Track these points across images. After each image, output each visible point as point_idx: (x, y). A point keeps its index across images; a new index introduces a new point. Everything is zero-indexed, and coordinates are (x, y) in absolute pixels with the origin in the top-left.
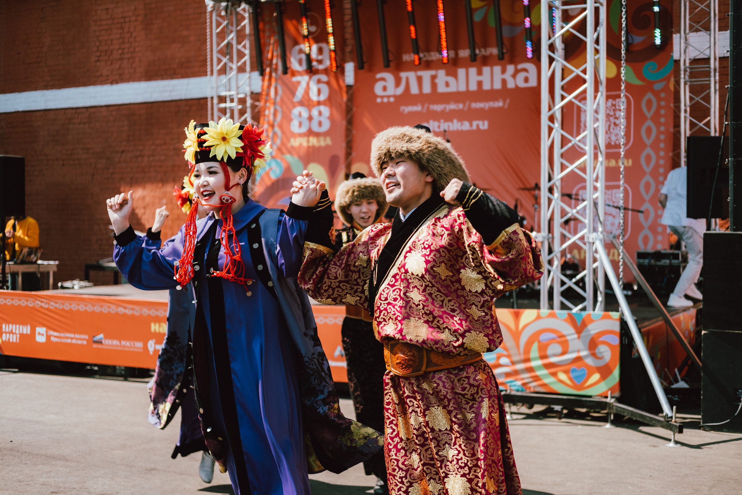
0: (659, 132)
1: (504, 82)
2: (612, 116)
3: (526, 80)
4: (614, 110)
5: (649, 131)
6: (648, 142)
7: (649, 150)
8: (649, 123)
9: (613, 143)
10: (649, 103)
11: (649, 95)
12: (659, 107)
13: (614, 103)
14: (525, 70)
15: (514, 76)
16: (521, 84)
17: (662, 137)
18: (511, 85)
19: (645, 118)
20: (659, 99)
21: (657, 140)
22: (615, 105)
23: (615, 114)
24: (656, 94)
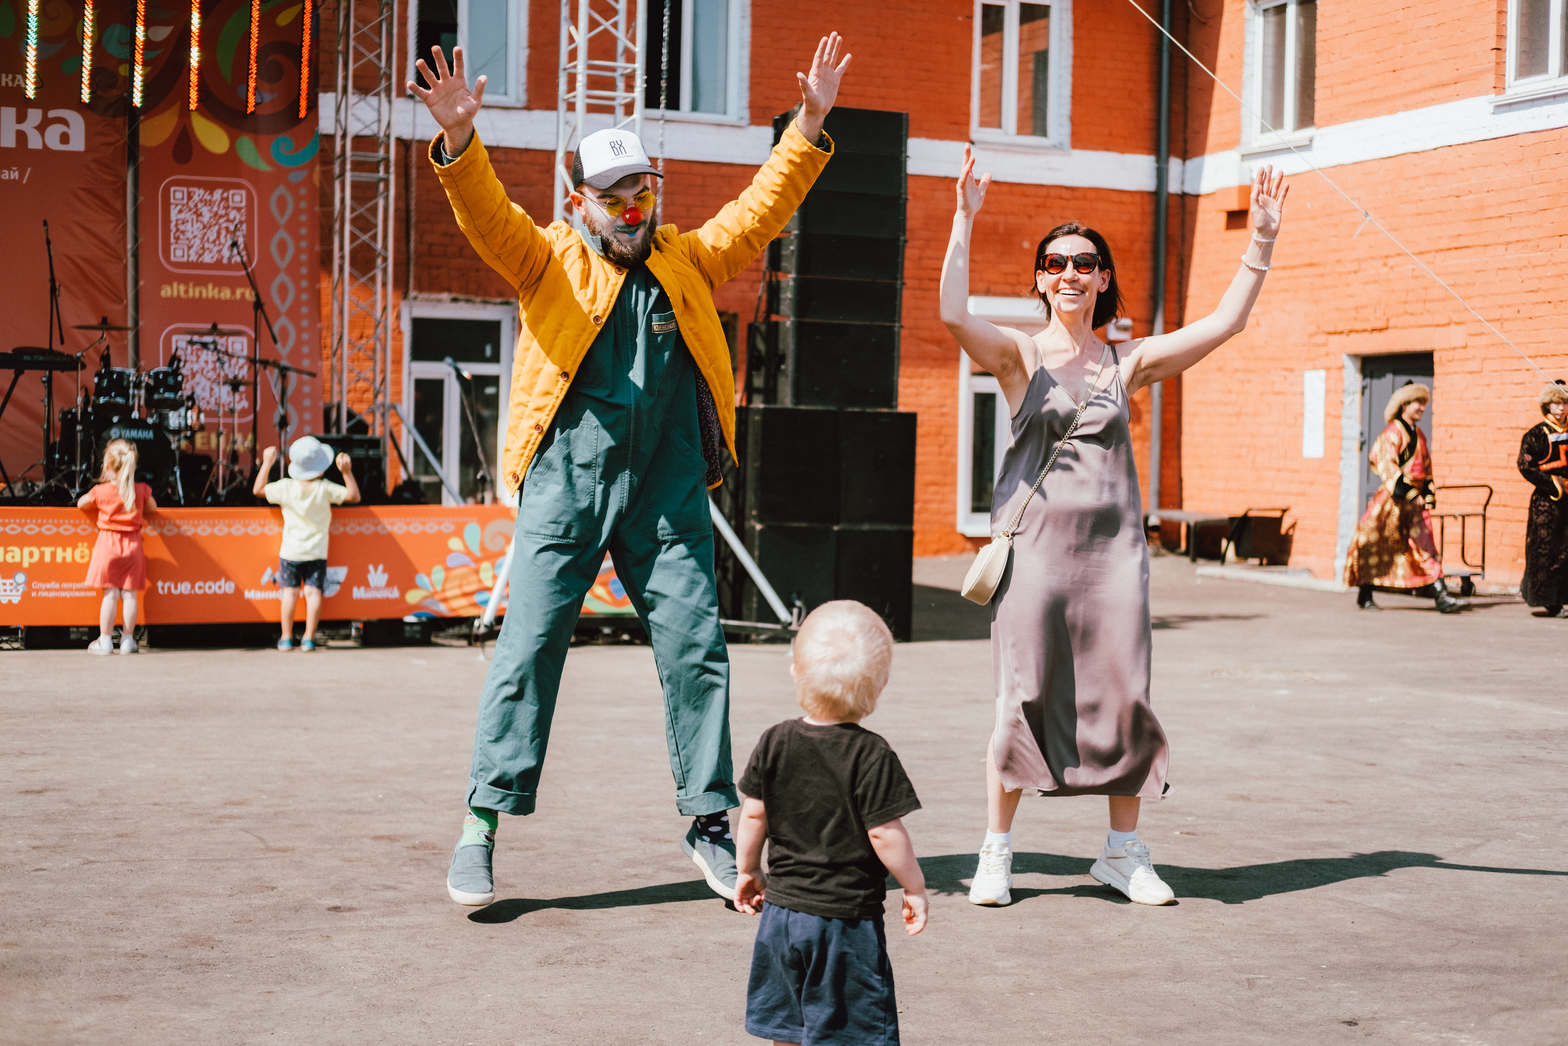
0: (298, 251)
1: (21, 137)
2: (221, 217)
3: (65, 138)
4: (227, 208)
5: (282, 247)
6: (283, 264)
7: (282, 277)
8: (282, 234)
9: (225, 261)
10: (282, 203)
11: (281, 190)
12: (297, 212)
13: (225, 195)
14: (64, 121)
15: (41, 128)
16: (55, 144)
17: (304, 257)
18: (35, 142)
19: (276, 227)
20: (298, 199)
21: (295, 264)
22: (227, 199)
23: (227, 214)
24: (293, 188)
